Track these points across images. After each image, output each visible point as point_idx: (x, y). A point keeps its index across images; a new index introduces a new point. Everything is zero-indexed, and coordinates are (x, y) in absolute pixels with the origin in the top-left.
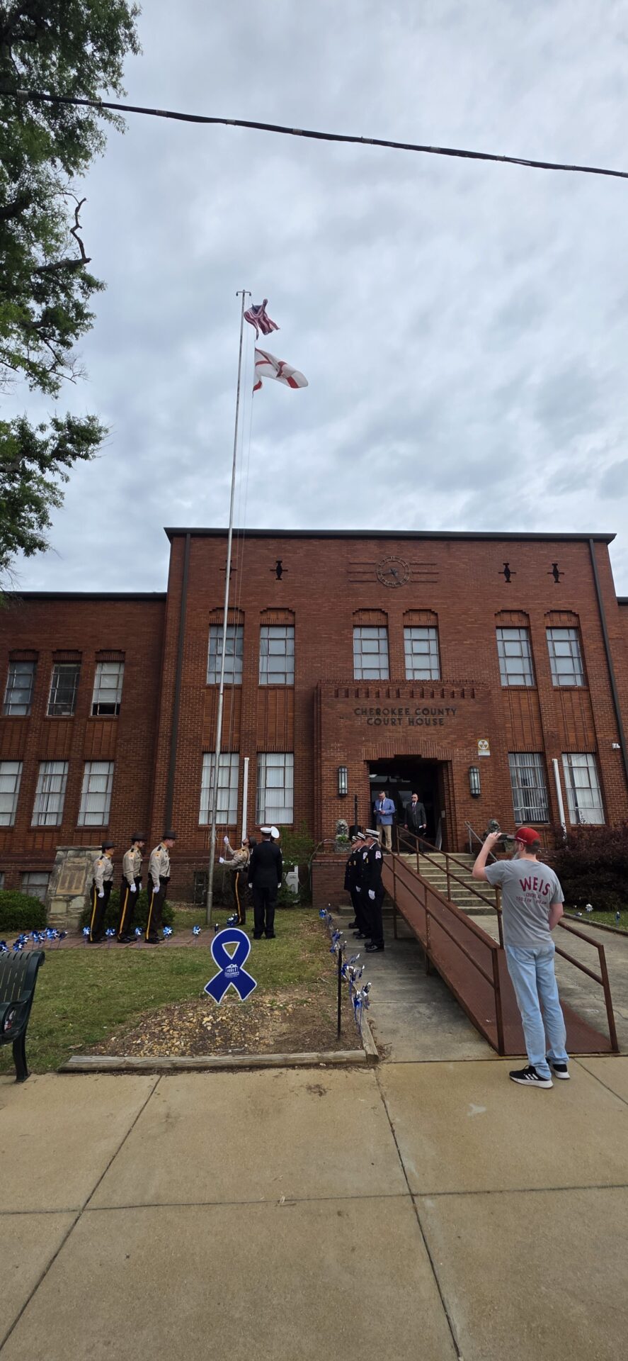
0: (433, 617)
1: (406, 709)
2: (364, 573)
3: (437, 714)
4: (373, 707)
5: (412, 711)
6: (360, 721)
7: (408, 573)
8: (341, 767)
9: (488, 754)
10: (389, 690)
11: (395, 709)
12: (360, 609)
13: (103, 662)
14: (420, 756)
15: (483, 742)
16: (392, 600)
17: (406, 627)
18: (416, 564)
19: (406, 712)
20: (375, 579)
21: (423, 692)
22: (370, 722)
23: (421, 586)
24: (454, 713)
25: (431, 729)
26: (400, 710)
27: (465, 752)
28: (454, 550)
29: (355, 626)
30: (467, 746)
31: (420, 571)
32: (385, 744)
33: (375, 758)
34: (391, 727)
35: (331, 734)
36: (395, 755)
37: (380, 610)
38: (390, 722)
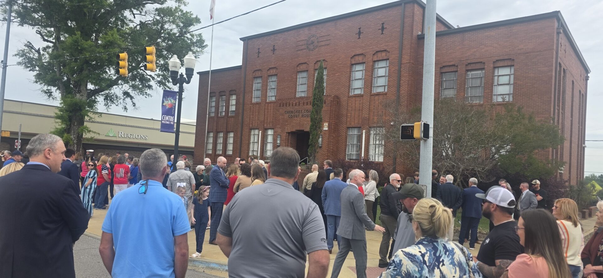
0: (326, 63)
2: (302, 45)
4: (291, 110)
5: (303, 111)
6: (286, 116)
9: (327, 129)
11: (297, 110)
12: (299, 64)
13: (232, 95)
14: (303, 130)
15: (326, 124)
16: (311, 58)
17: (316, 70)
18: (322, 36)
21: (307, 102)
22: (289, 116)
23: (323, 48)
25: (309, 119)
26: (299, 111)
28: (338, 25)
29: (299, 72)
31: (323, 40)
32: (293, 125)
33: (290, 131)
34: (296, 118)
35: (277, 122)
36: (297, 130)
37: (306, 63)
38: (296, 116)
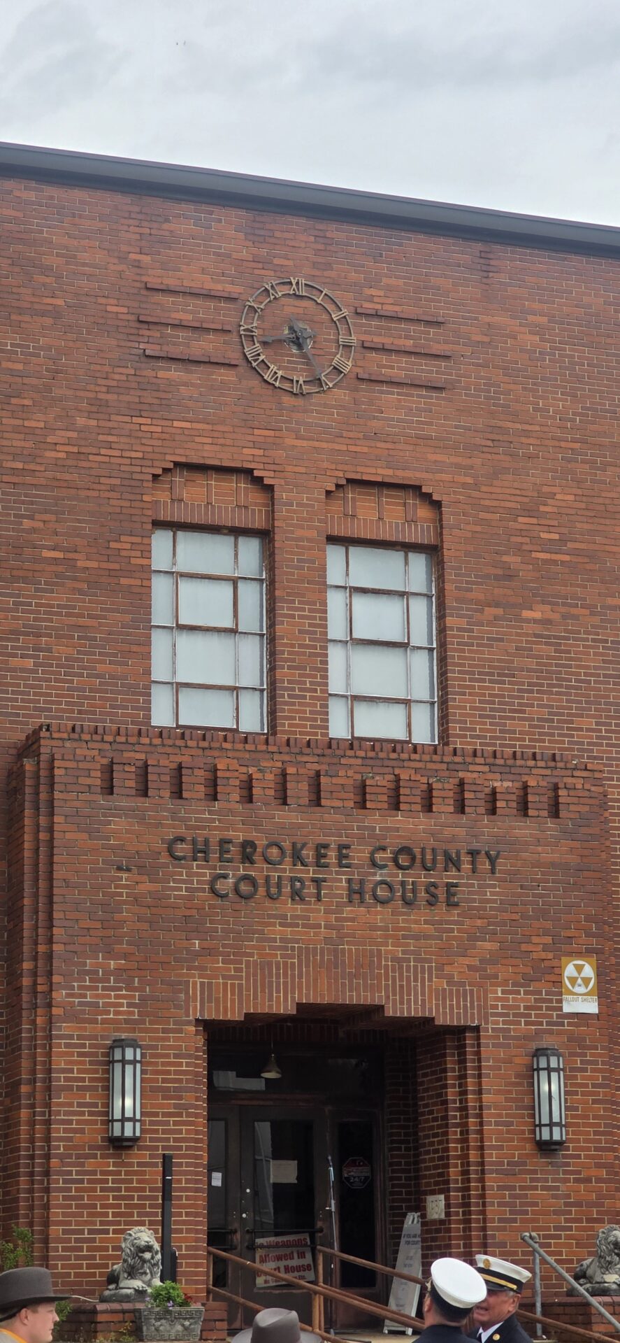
0: (424, 512)
1: (341, 847)
2: (200, 329)
3: (440, 866)
4: (231, 834)
5: (360, 854)
6: (186, 884)
7: (347, 347)
8: (120, 1044)
9: (592, 1007)
10: (284, 775)
11: (304, 845)
12: (176, 464)
14: (380, 1008)
15: (579, 969)
16: (290, 441)
17: (332, 540)
18: (377, 315)
19: (341, 857)
20: (235, 357)
21: (397, 788)
22: (220, 886)
23: (391, 396)
24: (493, 863)
25: (419, 920)
26: (320, 848)
27: (522, 999)
28: (504, 278)
29: (159, 524)
30: (528, 980)
31: (387, 341)
32: (270, 964)
33: (234, 1013)
34: (290, 908)
35: (87, 923)
36: (300, 1006)
37: (249, 472)
38: (287, 890)
